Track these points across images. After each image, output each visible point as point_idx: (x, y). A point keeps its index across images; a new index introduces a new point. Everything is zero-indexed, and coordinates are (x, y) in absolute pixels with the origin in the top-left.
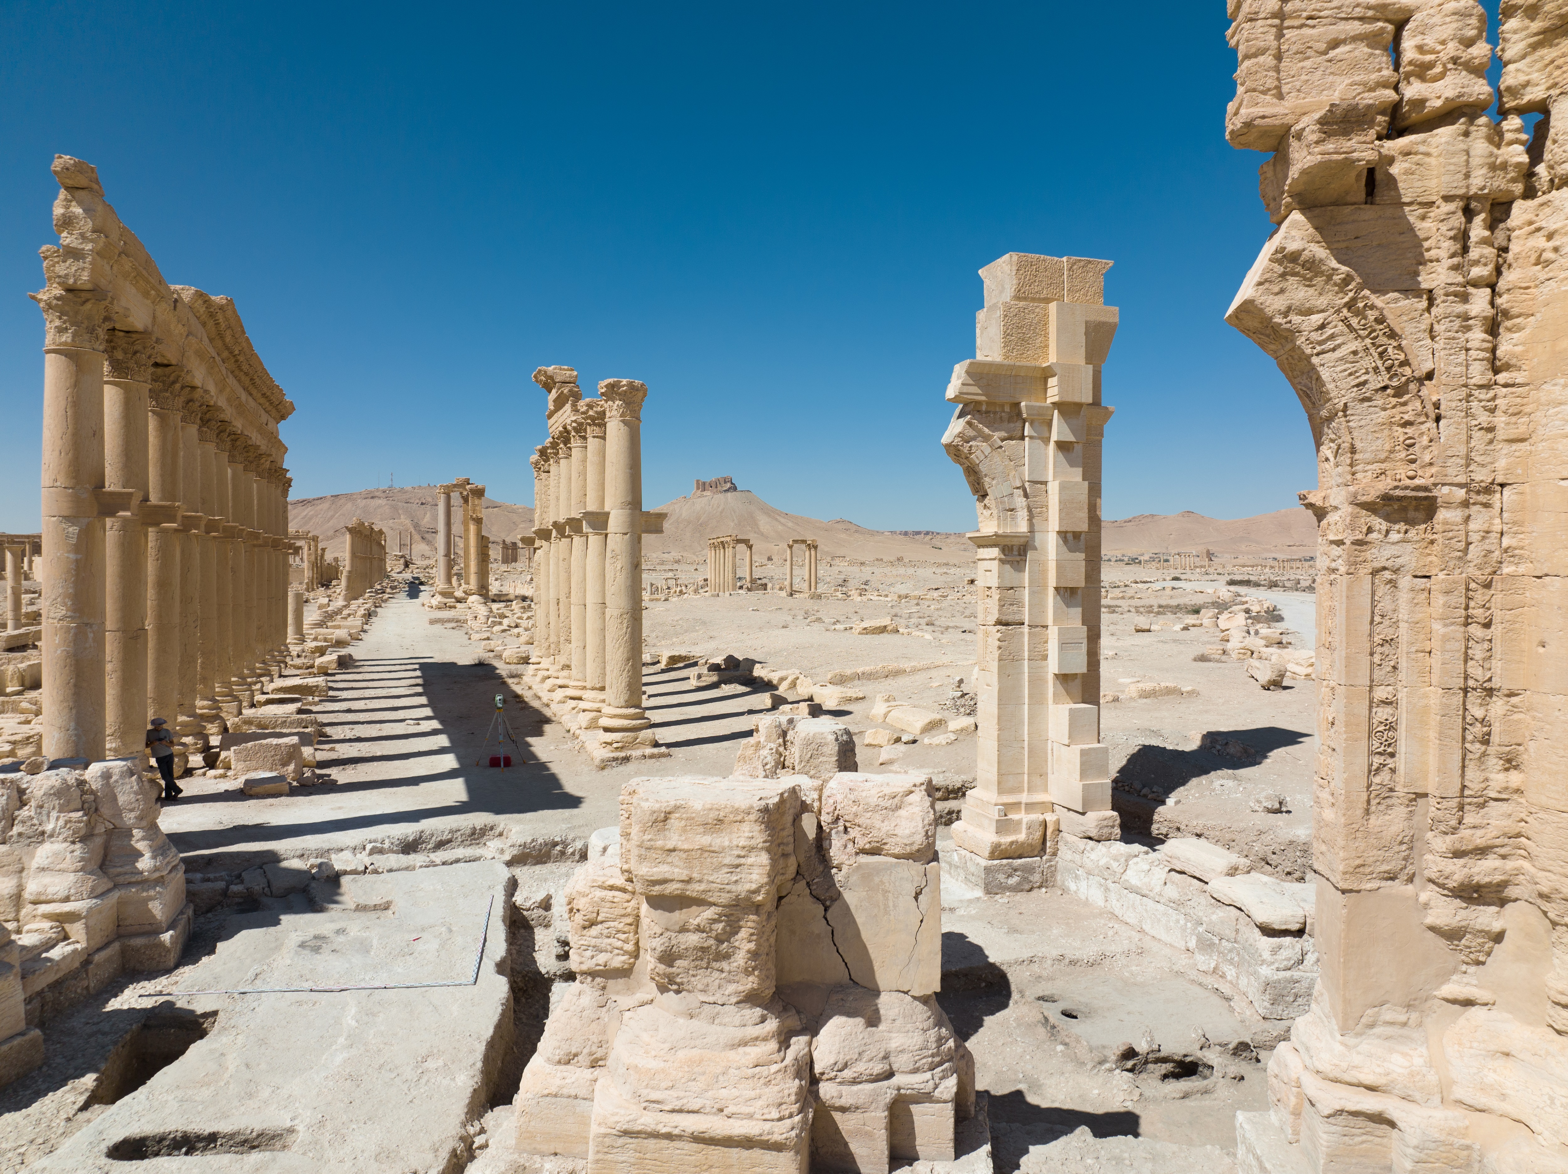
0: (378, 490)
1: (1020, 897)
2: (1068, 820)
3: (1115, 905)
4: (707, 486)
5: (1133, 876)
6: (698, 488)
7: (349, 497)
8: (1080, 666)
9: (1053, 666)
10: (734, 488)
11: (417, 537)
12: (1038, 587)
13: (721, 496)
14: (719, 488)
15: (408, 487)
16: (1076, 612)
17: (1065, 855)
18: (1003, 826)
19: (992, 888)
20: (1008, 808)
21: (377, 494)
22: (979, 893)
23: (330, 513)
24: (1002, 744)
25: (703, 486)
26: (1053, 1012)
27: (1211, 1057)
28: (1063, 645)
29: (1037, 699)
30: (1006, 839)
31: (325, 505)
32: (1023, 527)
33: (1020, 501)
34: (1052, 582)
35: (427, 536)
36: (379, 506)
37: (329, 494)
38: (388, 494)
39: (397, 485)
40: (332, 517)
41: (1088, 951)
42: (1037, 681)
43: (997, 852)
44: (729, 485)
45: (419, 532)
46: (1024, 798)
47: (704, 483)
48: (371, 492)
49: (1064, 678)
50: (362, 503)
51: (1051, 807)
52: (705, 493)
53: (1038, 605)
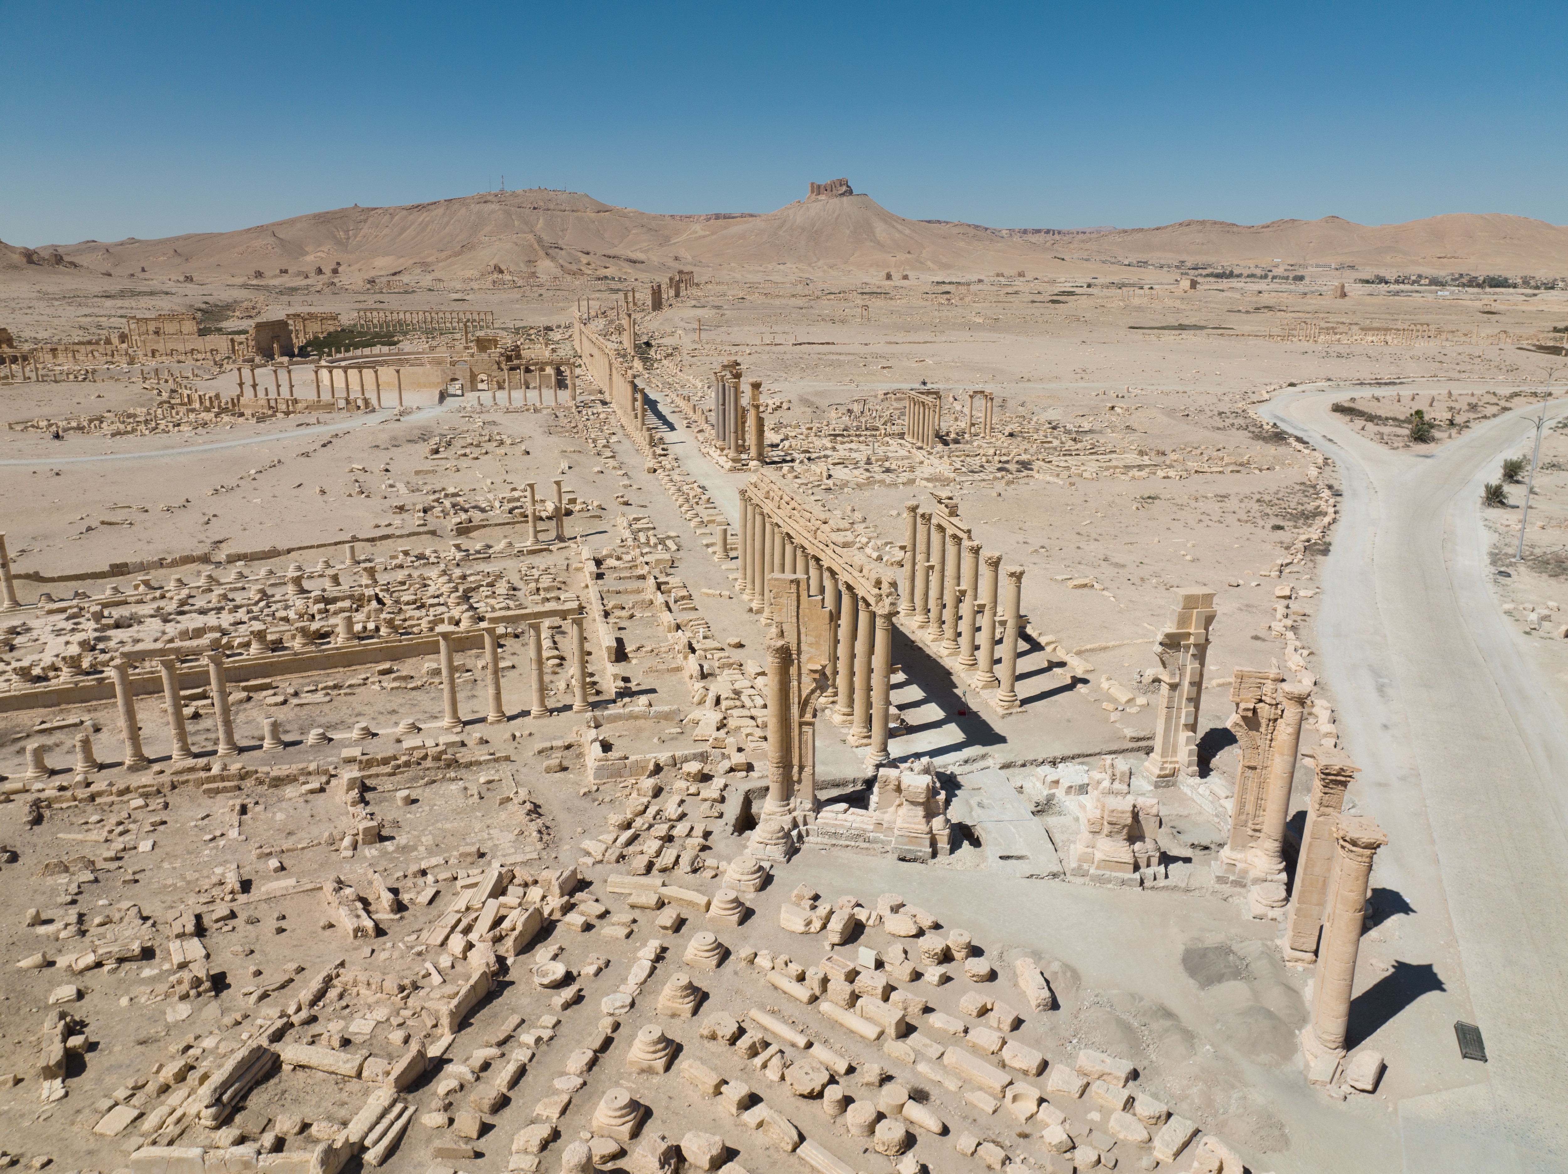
0: (490, 194)
1: (1165, 790)
2: (1182, 768)
3: (1194, 797)
4: (822, 189)
5: (1200, 790)
6: (813, 192)
7: (463, 201)
8: (1191, 721)
9: (1183, 721)
10: (850, 192)
11: (541, 253)
12: (1180, 697)
13: (836, 200)
14: (834, 192)
15: (519, 191)
16: (1192, 704)
17: (1180, 778)
18: (1162, 769)
19: (1157, 786)
20: (1164, 762)
21: (489, 198)
22: (1152, 788)
23: (446, 219)
24: (1164, 743)
25: (818, 189)
26: (1175, 831)
27: (1212, 846)
28: (1187, 716)
29: (1177, 730)
30: (1163, 773)
31: (440, 211)
32: (1177, 680)
33: (1177, 672)
34: (1185, 696)
35: (550, 251)
36: (493, 212)
37: (442, 198)
38: (500, 198)
39: (508, 189)
40: (448, 223)
41: (1185, 813)
42: (1177, 725)
43: (1159, 776)
44: (844, 188)
45: (543, 247)
46: (1169, 759)
47: (819, 187)
48: (483, 196)
49: (1186, 725)
50: (475, 208)
51: (1177, 762)
52: (820, 197)
53: (1180, 702)
